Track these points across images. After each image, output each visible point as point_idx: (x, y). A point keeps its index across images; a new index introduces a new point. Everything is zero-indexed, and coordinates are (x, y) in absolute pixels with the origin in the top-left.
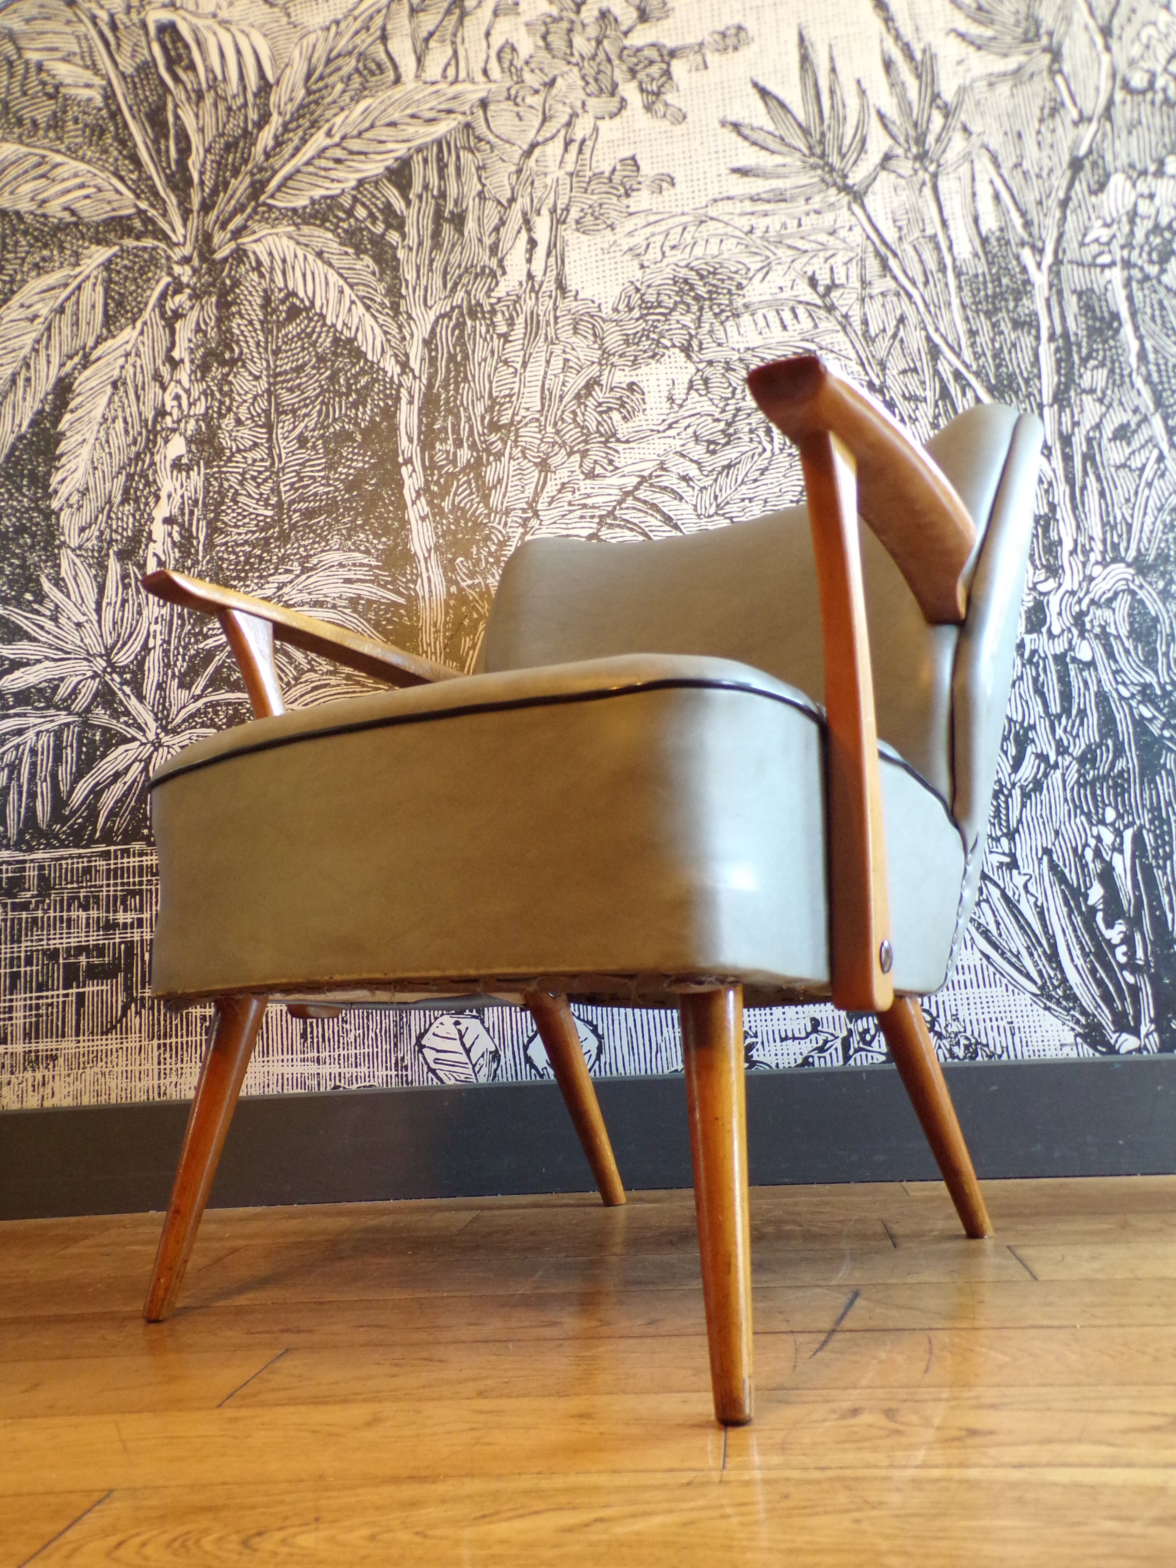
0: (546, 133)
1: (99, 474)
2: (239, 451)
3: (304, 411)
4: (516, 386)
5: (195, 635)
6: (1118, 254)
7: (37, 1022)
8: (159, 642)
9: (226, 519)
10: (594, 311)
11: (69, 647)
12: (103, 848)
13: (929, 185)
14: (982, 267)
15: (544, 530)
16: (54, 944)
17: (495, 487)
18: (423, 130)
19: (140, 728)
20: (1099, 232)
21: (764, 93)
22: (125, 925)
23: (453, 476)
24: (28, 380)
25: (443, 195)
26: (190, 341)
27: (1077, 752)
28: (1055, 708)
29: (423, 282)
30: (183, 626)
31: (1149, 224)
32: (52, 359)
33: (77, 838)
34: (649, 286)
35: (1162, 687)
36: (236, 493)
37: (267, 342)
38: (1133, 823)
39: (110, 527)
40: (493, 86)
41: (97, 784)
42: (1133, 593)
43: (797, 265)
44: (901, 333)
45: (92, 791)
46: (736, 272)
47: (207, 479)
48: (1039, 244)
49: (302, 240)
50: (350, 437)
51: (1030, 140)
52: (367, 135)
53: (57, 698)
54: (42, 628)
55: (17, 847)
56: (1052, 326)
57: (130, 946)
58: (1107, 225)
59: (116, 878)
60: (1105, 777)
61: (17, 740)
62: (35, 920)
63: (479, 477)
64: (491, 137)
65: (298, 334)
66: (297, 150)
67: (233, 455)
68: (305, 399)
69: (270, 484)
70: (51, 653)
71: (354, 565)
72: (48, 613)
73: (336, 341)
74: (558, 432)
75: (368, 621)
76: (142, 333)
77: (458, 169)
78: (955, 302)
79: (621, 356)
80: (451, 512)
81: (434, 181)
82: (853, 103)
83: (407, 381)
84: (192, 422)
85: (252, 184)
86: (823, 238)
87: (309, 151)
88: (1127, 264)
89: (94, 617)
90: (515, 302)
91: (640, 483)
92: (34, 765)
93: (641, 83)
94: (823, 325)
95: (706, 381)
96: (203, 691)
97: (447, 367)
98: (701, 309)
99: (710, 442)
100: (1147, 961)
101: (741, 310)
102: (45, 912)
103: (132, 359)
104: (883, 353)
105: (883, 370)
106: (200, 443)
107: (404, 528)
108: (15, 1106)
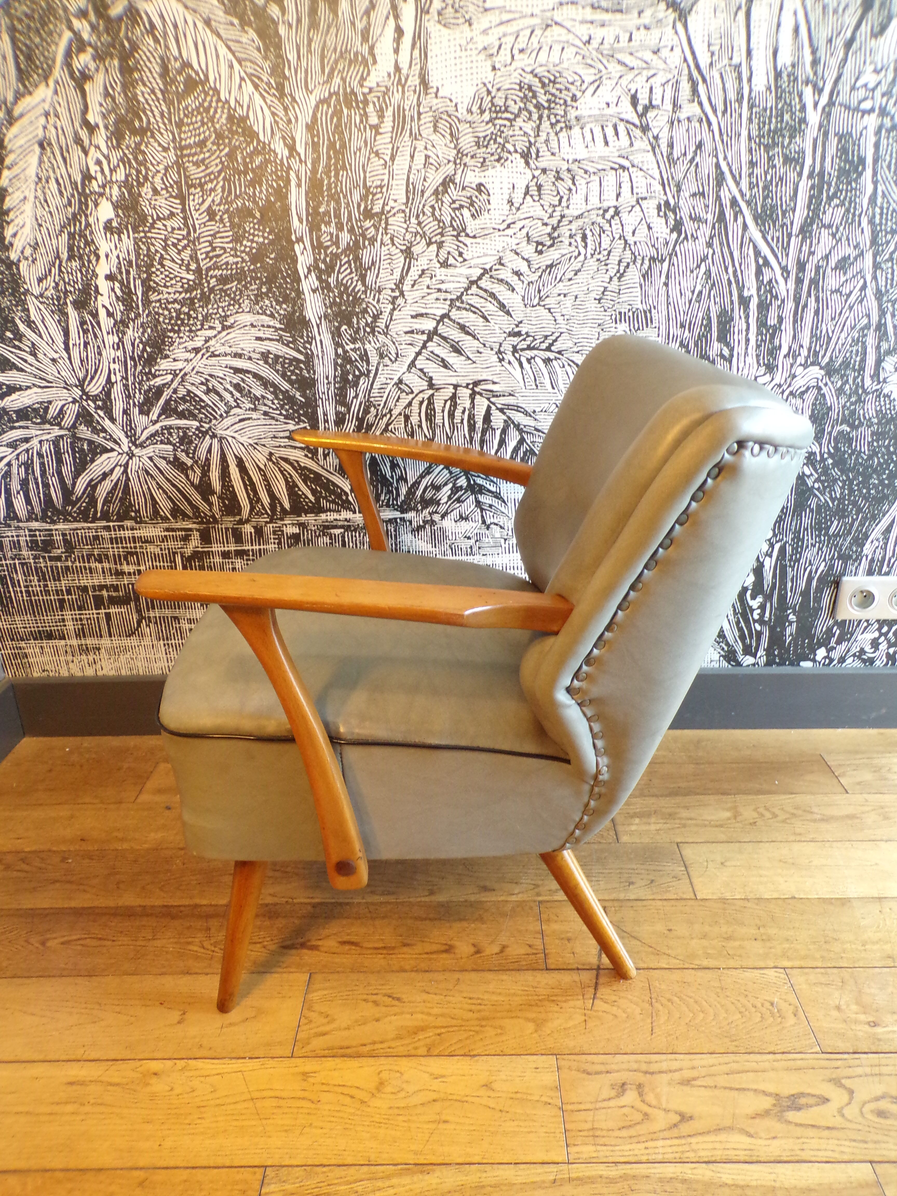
1: (44, 230)
2: (159, 218)
3: (210, 185)
4: (386, 177)
5: (146, 374)
6: (879, 100)
7: (83, 629)
8: (119, 378)
9: (157, 279)
10: (451, 110)
11: (50, 378)
12: (104, 523)
13: (744, 9)
14: (771, 102)
15: (408, 308)
16: (83, 582)
17: (370, 268)
19: (115, 442)
20: (869, 78)
22: (129, 574)
23: (336, 256)
26: (101, 105)
29: (304, 64)
30: (135, 366)
33: (85, 516)
34: (498, 90)
36: (162, 257)
37: (170, 113)
38: (781, 540)
39: (63, 279)
41: (92, 480)
42: (819, 389)
43: (624, 82)
44: (697, 159)
45: (89, 484)
46: (572, 84)
47: (136, 243)
48: (821, 84)
50: (250, 213)
53: (49, 416)
54: (26, 361)
55: (44, 519)
56: (813, 165)
58: (877, 71)
59: (117, 543)
61: (26, 446)
62: (67, 568)
63: (357, 259)
65: (197, 108)
67: (154, 222)
68: (209, 175)
69: (188, 251)
70: (38, 382)
71: (263, 326)
72: (28, 349)
73: (231, 118)
74: (419, 224)
75: (277, 371)
76: (56, 92)
78: (744, 133)
79: (472, 157)
80: (336, 287)
84: (115, 187)
88: (883, 112)
89: (65, 355)
90: (385, 94)
91: (483, 275)
92: (42, 464)
94: (637, 144)
95: (539, 187)
96: (159, 417)
97: (328, 153)
98: (540, 118)
99: (538, 243)
100: (770, 619)
101: (574, 122)
102: (73, 563)
103: (52, 119)
104: (681, 176)
105: (679, 191)
106: (125, 208)
107: (299, 297)
108: (79, 674)
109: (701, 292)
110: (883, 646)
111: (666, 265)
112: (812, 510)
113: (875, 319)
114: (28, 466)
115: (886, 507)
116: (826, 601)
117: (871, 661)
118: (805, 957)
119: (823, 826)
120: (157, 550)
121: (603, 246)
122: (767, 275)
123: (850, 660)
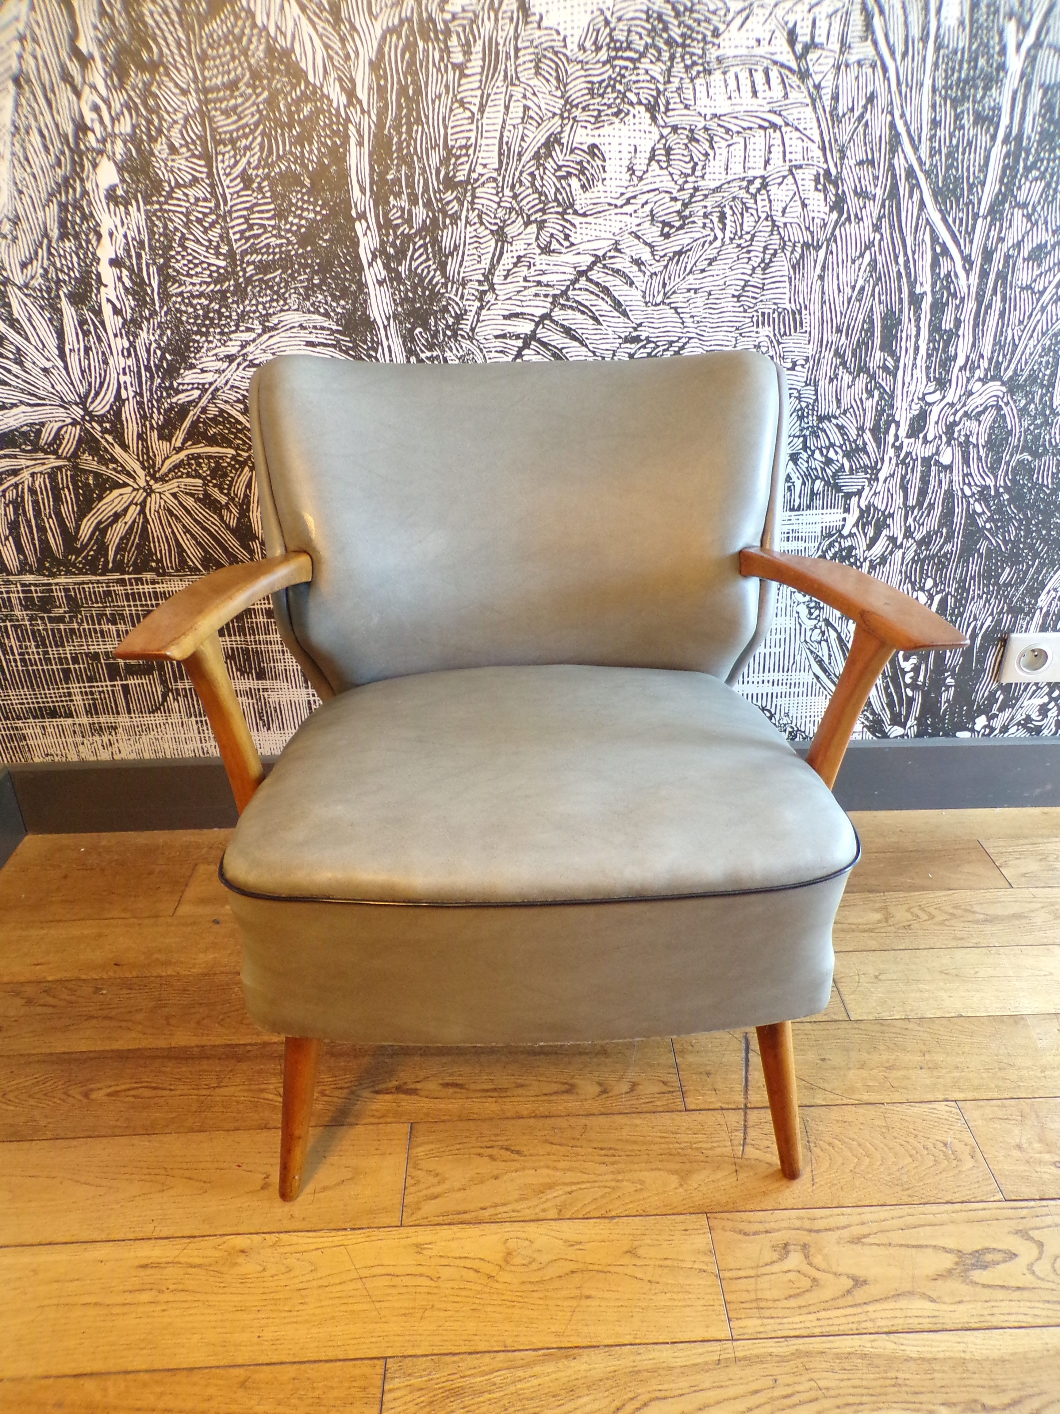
1: (26, 199)
2: (178, 185)
3: (244, 142)
4: (473, 135)
5: (166, 389)
7: (95, 704)
8: (131, 394)
9: (177, 266)
10: (558, 45)
11: (41, 393)
12: (117, 576)
14: (963, 42)
15: (499, 306)
16: (94, 648)
17: (451, 254)
19: (129, 474)
23: (408, 238)
26: (96, 28)
27: (918, 536)
28: (912, 501)
30: (152, 378)
33: (92, 567)
34: (620, 19)
35: (997, 490)
36: (183, 237)
37: (189, 42)
38: (941, 591)
39: (54, 265)
41: (100, 522)
42: (999, 408)
43: (780, 12)
44: (868, 116)
45: (97, 528)
46: (714, 13)
47: (148, 218)
48: (1027, 18)
50: (297, 180)
53: (42, 442)
54: (9, 371)
55: (40, 572)
56: (1010, 127)
59: (134, 600)
60: (933, 557)
61: (14, 480)
62: (72, 631)
63: (436, 242)
65: (225, 35)
67: (172, 190)
68: (243, 127)
69: (217, 230)
70: (25, 398)
71: (315, 327)
72: (11, 356)
73: (270, 51)
74: (515, 196)
76: (33, 7)
78: (928, 83)
79: (584, 109)
80: (408, 278)
84: (119, 143)
89: (60, 364)
90: (472, 22)
91: (594, 263)
92: (36, 503)
94: (793, 95)
95: (668, 151)
96: (183, 443)
97: (398, 101)
98: (672, 58)
99: (665, 224)
100: (924, 682)
101: (714, 65)
102: (79, 624)
103: (29, 45)
104: (846, 138)
105: (842, 158)
106: (133, 171)
107: (361, 292)
108: (93, 758)
109: (863, 288)
110: (1053, 713)
111: (822, 253)
112: (980, 555)
114: (18, 504)
116: (990, 661)
117: (1038, 730)
118: (977, 1088)
119: (988, 928)
121: (746, 228)
122: (945, 267)
123: (1013, 730)
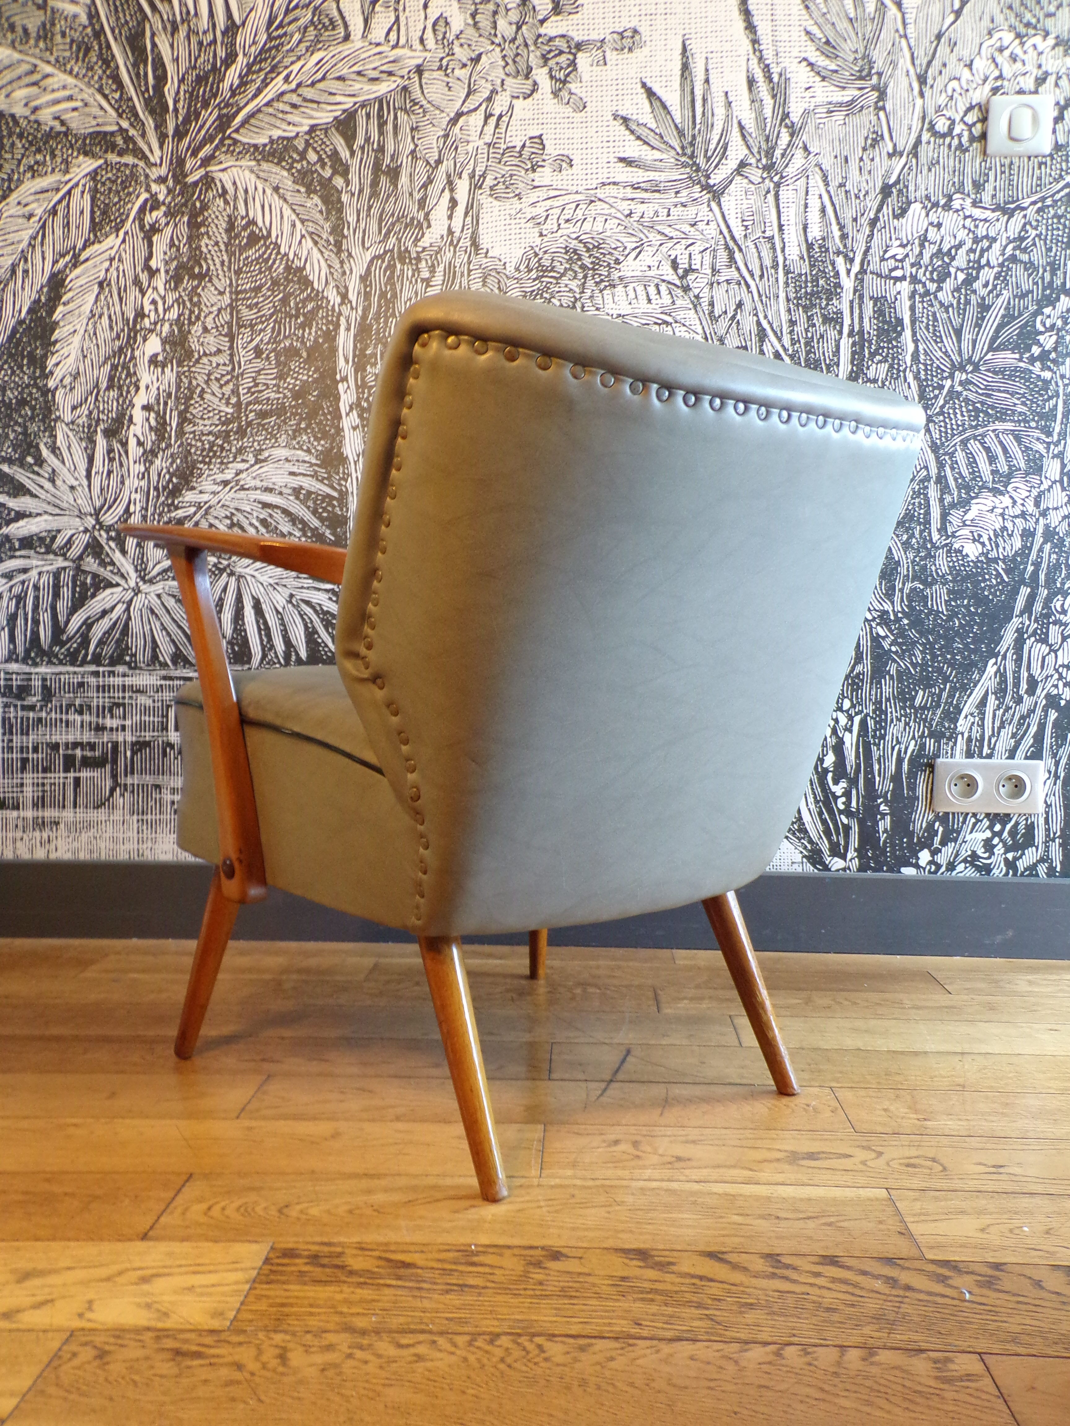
0: (470, 105)
2: (205, 354)
3: (260, 326)
5: (168, 506)
6: (909, 270)
7: (43, 797)
8: (138, 508)
9: (194, 412)
10: (500, 268)
11: (64, 505)
12: (93, 668)
13: (772, 193)
14: (805, 268)
16: (56, 738)
18: (366, 87)
19: (123, 576)
20: (896, 250)
21: (650, 93)
22: (111, 729)
24: (26, 272)
25: (381, 149)
26: (165, 253)
29: (363, 226)
30: (158, 497)
31: (934, 249)
32: (47, 255)
33: (73, 659)
34: (545, 252)
35: (895, 614)
36: (203, 391)
37: (230, 262)
38: (860, 712)
39: (98, 408)
40: (428, 55)
41: (89, 618)
43: (664, 249)
44: (738, 317)
45: (85, 623)
46: (615, 249)
47: (178, 376)
48: (851, 255)
49: (261, 174)
50: (297, 353)
51: (854, 165)
52: (320, 86)
53: (55, 546)
54: (42, 487)
55: (24, 661)
56: (852, 325)
57: (115, 745)
58: (903, 246)
59: (104, 692)
60: (847, 677)
61: (22, 577)
62: (40, 720)
64: (424, 102)
65: (257, 259)
66: (259, 91)
67: (200, 357)
68: (261, 317)
69: (231, 386)
70: (50, 509)
71: (298, 461)
72: (47, 475)
73: (288, 268)
75: (308, 508)
76: (124, 241)
77: (395, 127)
78: (782, 295)
81: (375, 135)
82: (720, 111)
83: (345, 310)
84: (167, 326)
85: (220, 117)
86: (686, 228)
87: (269, 93)
88: (914, 280)
89: (85, 483)
92: (37, 598)
93: (551, 69)
94: (679, 302)
97: (379, 301)
98: (585, 277)
100: (858, 809)
101: (617, 282)
102: (48, 713)
103: (116, 264)
104: (723, 331)
106: (173, 344)
107: (338, 434)
108: (28, 856)
110: (999, 850)
112: (892, 677)
113: (934, 471)
114: (20, 599)
115: (976, 676)
117: (987, 869)
118: (858, 1083)
119: (913, 1011)
120: (149, 702)
123: (961, 867)
